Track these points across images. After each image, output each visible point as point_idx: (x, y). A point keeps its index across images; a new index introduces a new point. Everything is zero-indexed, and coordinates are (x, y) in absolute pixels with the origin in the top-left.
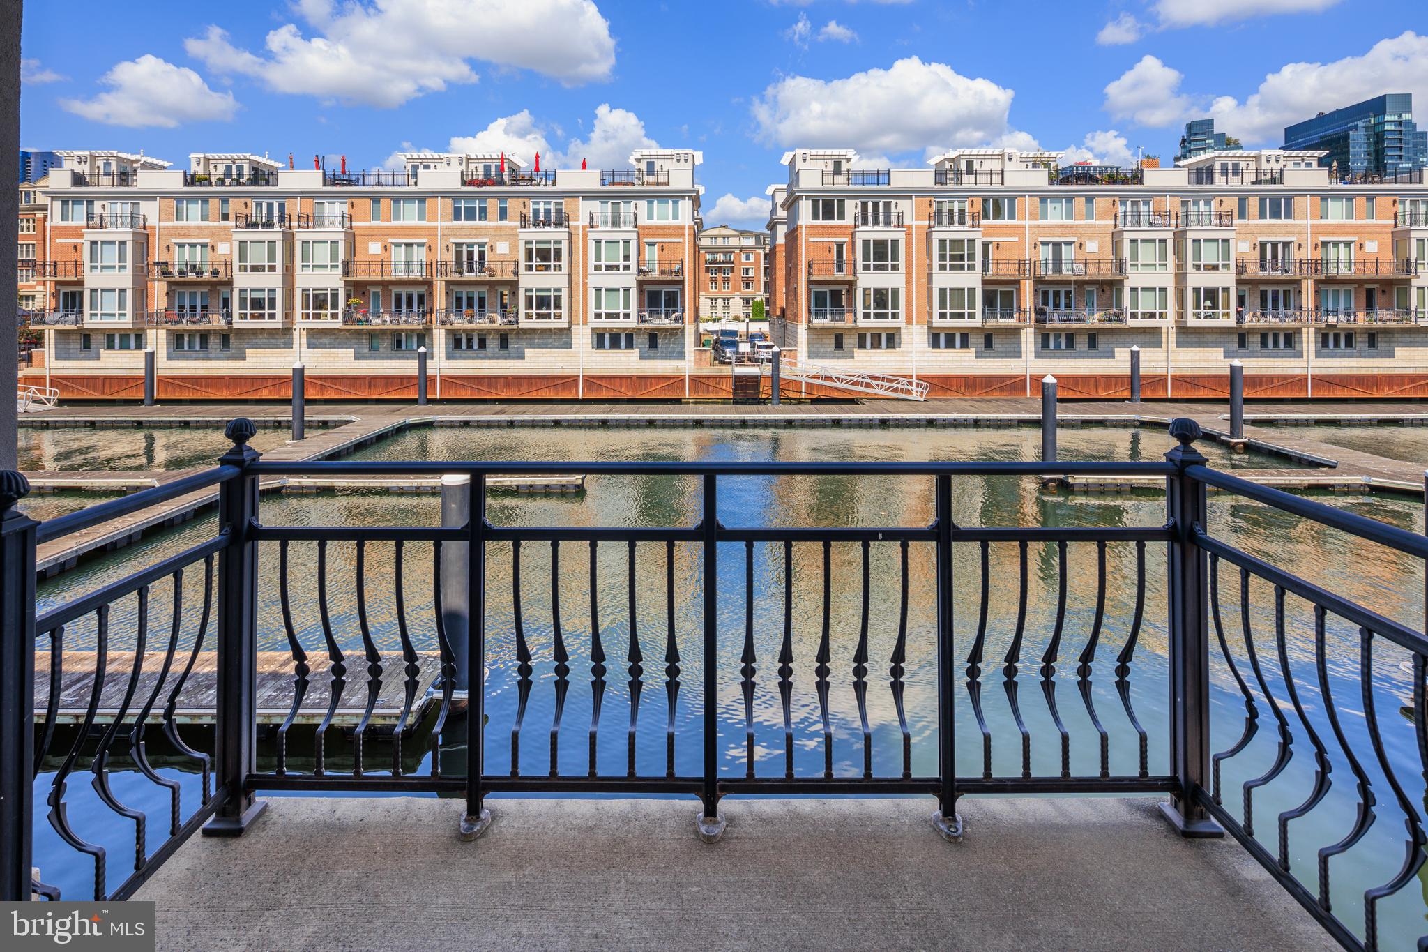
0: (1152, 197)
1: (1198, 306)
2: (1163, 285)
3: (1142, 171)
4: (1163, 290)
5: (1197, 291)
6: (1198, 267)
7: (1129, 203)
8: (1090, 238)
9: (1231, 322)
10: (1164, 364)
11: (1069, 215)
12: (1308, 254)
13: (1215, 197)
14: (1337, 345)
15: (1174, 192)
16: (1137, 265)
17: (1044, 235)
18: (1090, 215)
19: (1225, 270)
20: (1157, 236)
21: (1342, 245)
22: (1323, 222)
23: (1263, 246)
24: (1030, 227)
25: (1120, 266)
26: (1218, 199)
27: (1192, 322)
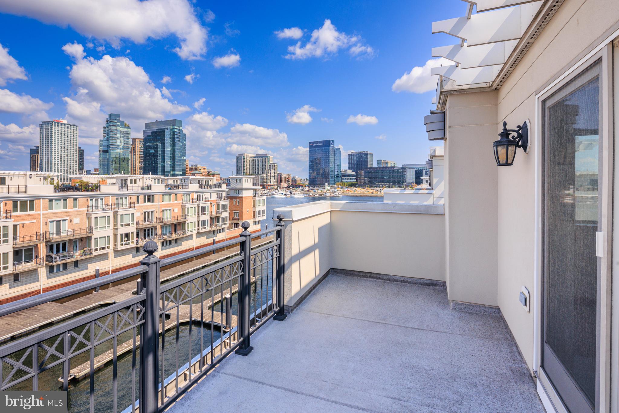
0: (104, 197)
1: (122, 241)
2: (108, 235)
3: (100, 185)
4: (109, 237)
5: (122, 235)
6: (122, 225)
7: (94, 200)
8: (75, 217)
9: (134, 245)
10: (108, 266)
11: (65, 207)
12: (158, 215)
13: (128, 196)
14: (166, 245)
15: (113, 195)
16: (98, 228)
17: (51, 218)
18: (75, 206)
19: (132, 225)
20: (106, 215)
21: (168, 210)
22: (163, 203)
23: (145, 213)
24: (43, 214)
25: (90, 228)
26: (130, 197)
27: (120, 248)
